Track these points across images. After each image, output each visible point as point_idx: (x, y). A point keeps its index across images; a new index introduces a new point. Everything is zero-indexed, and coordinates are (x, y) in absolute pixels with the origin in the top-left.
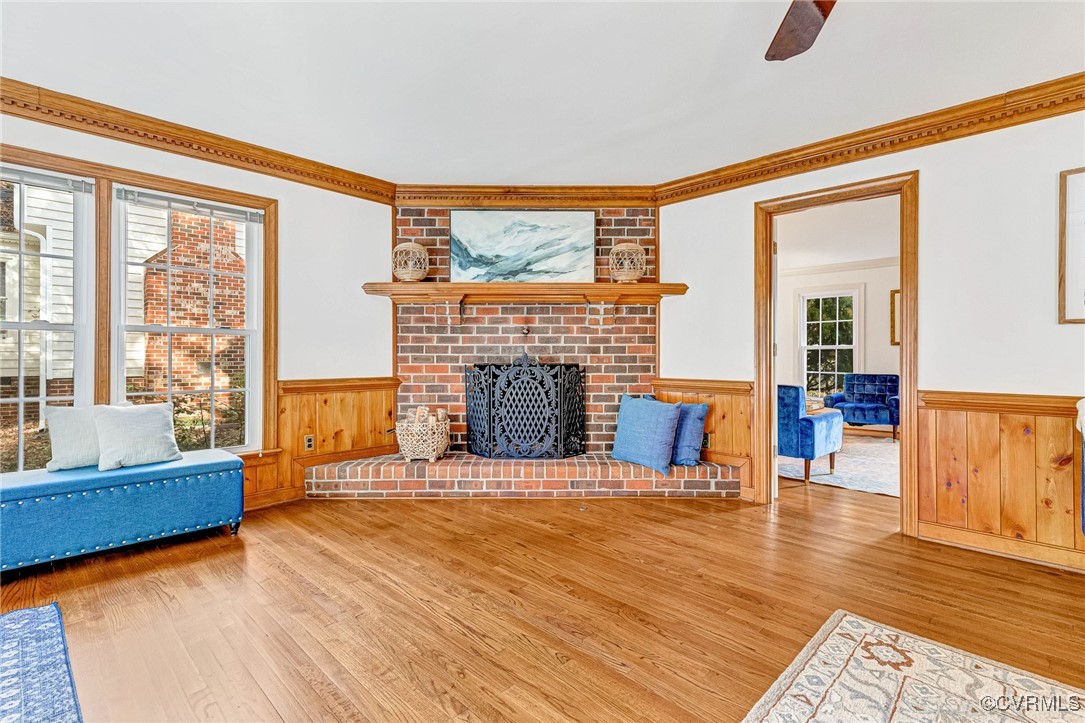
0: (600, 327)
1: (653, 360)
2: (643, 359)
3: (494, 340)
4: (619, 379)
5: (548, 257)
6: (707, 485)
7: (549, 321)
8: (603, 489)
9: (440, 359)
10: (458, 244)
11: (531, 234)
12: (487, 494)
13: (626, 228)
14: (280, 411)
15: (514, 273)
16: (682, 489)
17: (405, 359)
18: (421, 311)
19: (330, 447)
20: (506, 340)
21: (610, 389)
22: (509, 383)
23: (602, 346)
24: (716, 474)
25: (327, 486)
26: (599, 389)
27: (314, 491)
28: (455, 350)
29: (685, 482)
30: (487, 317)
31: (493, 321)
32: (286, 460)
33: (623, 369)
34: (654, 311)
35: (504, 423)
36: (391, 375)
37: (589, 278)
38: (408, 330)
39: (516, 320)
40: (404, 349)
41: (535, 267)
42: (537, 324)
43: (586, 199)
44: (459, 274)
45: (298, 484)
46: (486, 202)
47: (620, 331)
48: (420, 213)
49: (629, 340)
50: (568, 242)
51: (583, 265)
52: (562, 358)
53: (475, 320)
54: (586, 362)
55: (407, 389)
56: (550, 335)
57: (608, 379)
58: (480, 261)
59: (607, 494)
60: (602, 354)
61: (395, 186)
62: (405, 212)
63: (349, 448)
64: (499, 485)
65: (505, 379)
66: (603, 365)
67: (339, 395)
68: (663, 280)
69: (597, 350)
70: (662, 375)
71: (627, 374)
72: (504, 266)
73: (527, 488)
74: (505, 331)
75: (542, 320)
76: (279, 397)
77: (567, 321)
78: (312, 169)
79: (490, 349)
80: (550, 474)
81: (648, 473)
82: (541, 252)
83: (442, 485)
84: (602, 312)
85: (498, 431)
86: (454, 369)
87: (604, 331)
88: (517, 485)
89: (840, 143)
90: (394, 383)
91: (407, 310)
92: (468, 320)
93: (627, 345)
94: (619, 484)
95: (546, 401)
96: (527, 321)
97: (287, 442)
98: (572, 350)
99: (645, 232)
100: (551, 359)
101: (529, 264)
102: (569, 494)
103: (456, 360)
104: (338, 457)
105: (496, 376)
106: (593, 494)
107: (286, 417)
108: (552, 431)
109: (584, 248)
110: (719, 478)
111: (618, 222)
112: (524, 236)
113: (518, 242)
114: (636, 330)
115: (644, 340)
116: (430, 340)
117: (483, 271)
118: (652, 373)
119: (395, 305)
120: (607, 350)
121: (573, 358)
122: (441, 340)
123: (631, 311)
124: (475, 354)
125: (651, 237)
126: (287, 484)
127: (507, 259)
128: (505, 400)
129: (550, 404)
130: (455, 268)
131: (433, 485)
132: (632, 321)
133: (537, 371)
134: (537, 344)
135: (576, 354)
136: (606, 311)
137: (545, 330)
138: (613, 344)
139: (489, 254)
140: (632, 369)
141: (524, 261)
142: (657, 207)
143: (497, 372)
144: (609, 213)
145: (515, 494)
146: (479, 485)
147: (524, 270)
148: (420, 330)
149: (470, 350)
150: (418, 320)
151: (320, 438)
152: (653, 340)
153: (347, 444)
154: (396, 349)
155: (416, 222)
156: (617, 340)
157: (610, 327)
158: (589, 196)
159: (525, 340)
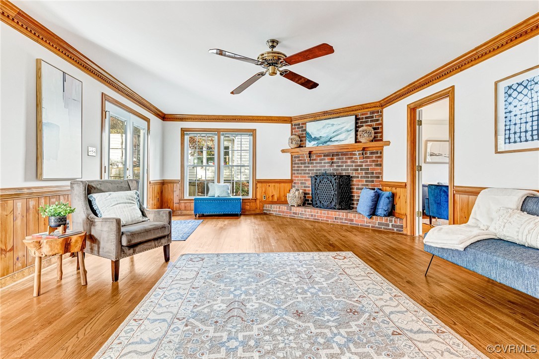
0: (359, 161)
1: (381, 173)
2: (376, 173)
3: (321, 167)
4: (366, 181)
5: (337, 135)
6: (388, 225)
7: (340, 159)
8: (346, 222)
9: (304, 173)
10: (308, 134)
11: (331, 127)
12: (308, 218)
13: (369, 120)
14: (256, 188)
15: (326, 142)
16: (377, 225)
17: (295, 173)
18: (299, 157)
19: (270, 199)
20: (325, 166)
21: (362, 185)
22: (320, 182)
23: (359, 168)
24: (392, 221)
25: (268, 210)
26: (358, 185)
27: (265, 212)
28: (309, 170)
29: (378, 223)
30: (319, 158)
31: (321, 160)
32: (258, 202)
33: (368, 177)
34: (381, 153)
35: (319, 196)
36: (290, 179)
37: (352, 141)
38: (295, 164)
39: (328, 159)
40: (294, 170)
41: (333, 139)
42: (335, 160)
43: (353, 111)
44: (308, 144)
45: (261, 209)
46: (318, 118)
47: (367, 162)
48: (299, 124)
49: (371, 165)
50: (344, 129)
51: (350, 137)
52: (344, 173)
53: (315, 160)
54: (353, 174)
55: (295, 183)
56: (340, 164)
57: (362, 181)
58: (315, 139)
59: (348, 223)
60: (359, 171)
61: (291, 117)
62: (295, 125)
63: (276, 200)
64: (312, 215)
65: (319, 180)
66: (360, 176)
67: (273, 184)
68: (384, 140)
69: (357, 170)
70: (384, 180)
71: (370, 179)
72: (323, 140)
73: (320, 217)
74: (324, 163)
75: (337, 159)
76: (256, 184)
77: (346, 159)
78: (265, 118)
79: (320, 170)
80: (328, 214)
81: (363, 217)
82: (335, 134)
83: (296, 214)
84: (358, 154)
85: (317, 198)
86: (308, 177)
87: (360, 162)
88: (318, 216)
89: (429, 77)
90: (291, 181)
91: (295, 157)
92: (313, 160)
93: (369, 167)
94: (352, 220)
95: (332, 188)
96: (332, 159)
97: (258, 197)
98: (348, 170)
99: (377, 120)
100: (340, 173)
101: (331, 138)
102: (334, 222)
103: (309, 173)
104: (273, 203)
105: (316, 179)
106: (342, 222)
107: (258, 190)
108: (335, 200)
109: (351, 130)
110: (393, 223)
111: (366, 118)
112: (329, 128)
113: (327, 131)
114: (374, 161)
115: (377, 165)
116: (301, 167)
117: (316, 142)
118: (380, 179)
119: (292, 156)
120: (361, 170)
121: (348, 173)
122: (305, 167)
123: (372, 153)
124: (315, 171)
125: (380, 122)
126: (258, 208)
127: (324, 137)
128: (319, 188)
129: (334, 189)
130: (307, 142)
131: (294, 213)
132: (372, 157)
133: (329, 177)
134: (335, 168)
135: (349, 171)
136: (359, 154)
137: (338, 162)
138: (364, 167)
139: (318, 136)
140: (371, 177)
141: (329, 137)
142: (382, 109)
143: (317, 178)
144: (363, 114)
145: (317, 219)
146: (306, 215)
147: (329, 141)
148: (298, 164)
149: (313, 170)
150: (298, 160)
151: (268, 196)
152: (381, 165)
153: (275, 199)
154: (292, 170)
155: (298, 128)
156: (365, 166)
157: (363, 160)
158: (354, 109)
159: (331, 166)
